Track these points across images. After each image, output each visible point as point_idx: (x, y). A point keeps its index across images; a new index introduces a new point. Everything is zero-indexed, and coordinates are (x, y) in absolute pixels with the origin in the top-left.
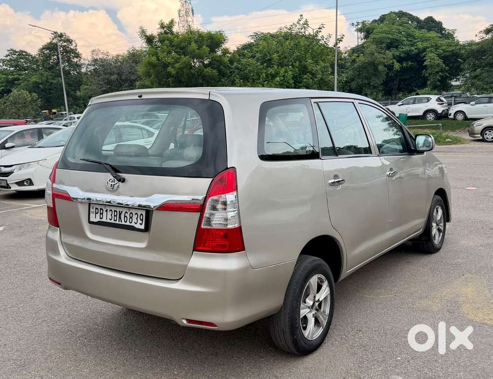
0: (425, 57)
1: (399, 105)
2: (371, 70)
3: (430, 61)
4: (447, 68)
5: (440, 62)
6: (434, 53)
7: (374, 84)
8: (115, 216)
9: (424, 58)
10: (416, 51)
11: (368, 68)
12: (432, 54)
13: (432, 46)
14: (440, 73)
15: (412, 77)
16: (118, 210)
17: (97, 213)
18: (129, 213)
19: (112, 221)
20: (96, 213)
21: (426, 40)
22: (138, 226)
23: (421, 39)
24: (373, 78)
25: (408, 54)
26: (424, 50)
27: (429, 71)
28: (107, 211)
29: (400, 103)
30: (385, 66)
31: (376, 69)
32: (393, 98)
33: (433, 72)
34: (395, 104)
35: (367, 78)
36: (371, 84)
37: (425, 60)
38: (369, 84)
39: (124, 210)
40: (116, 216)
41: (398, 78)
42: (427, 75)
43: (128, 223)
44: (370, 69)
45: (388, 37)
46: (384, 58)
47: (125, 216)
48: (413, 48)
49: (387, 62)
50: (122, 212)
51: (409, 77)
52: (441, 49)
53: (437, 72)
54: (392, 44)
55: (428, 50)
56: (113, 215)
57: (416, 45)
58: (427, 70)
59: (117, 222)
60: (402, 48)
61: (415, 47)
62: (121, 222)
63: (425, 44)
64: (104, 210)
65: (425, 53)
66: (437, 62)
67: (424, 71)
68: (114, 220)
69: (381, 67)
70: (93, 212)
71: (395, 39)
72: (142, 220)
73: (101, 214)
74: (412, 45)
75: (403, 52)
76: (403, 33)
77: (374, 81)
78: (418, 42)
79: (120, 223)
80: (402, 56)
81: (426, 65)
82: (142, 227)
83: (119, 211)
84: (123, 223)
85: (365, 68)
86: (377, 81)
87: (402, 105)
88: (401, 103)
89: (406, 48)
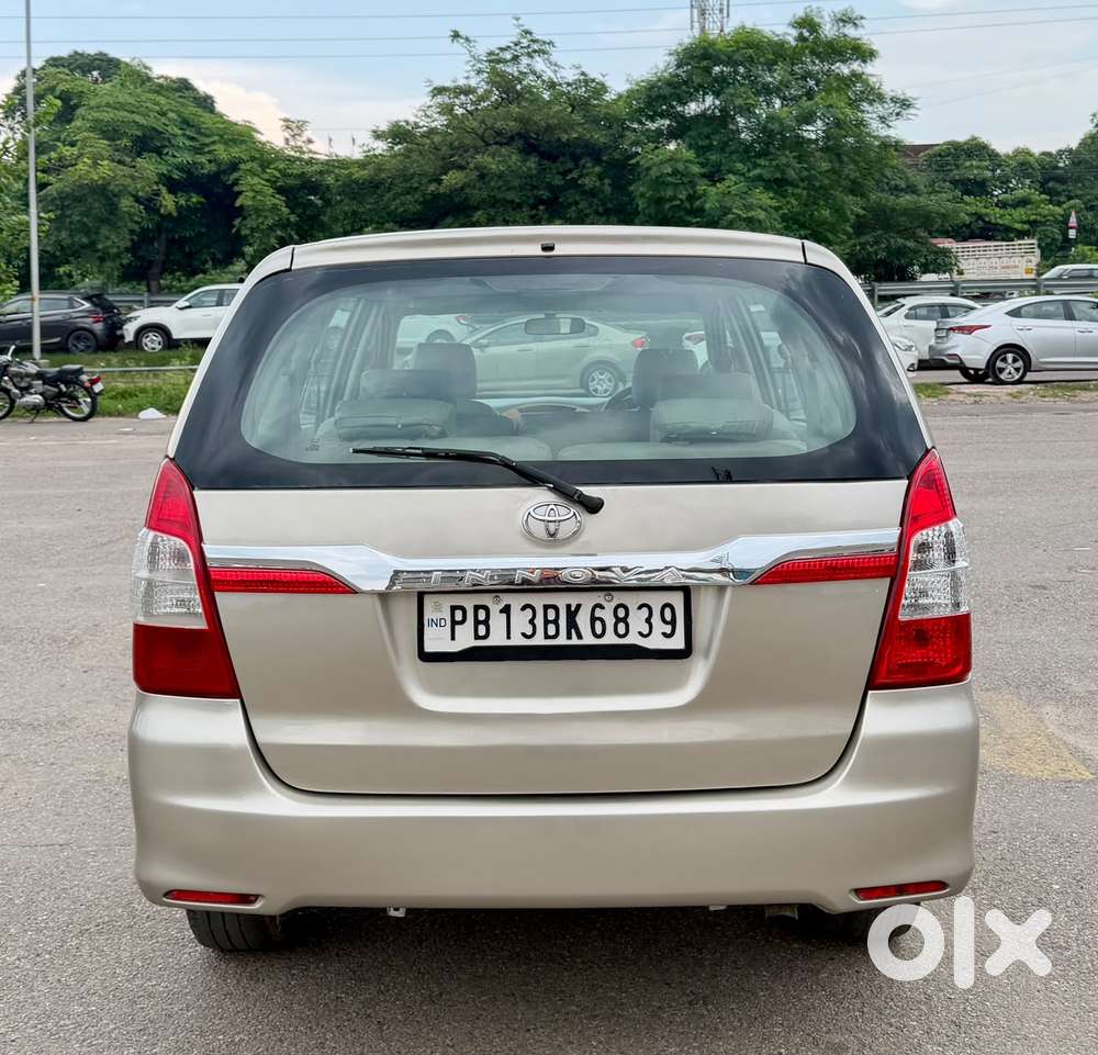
0: (237, 184)
1: (181, 309)
2: (98, 207)
3: (254, 197)
4: (293, 218)
5: (279, 200)
6: (258, 176)
7: (107, 247)
8: (547, 622)
9: (236, 189)
10: (213, 168)
11: (90, 200)
12: (256, 180)
13: (253, 159)
14: (279, 233)
15: (200, 235)
16: (562, 601)
17: (463, 622)
18: (610, 607)
19: (539, 640)
20: (454, 623)
21: (234, 141)
22: (656, 642)
23: (221, 136)
24: (104, 231)
25: (189, 172)
26: (234, 166)
27: (250, 223)
28: (506, 610)
29: (182, 302)
30: (137, 200)
31: (113, 208)
32: (154, 289)
33: (261, 227)
34: (169, 303)
35: (86, 231)
36: (100, 246)
37: (240, 193)
38: (93, 244)
39: (587, 601)
40: (556, 622)
41: (163, 236)
42: (245, 232)
43: (610, 639)
44: (96, 205)
45: (134, 121)
46: (133, 178)
47: (593, 619)
48: (202, 159)
49: (143, 189)
50: (579, 606)
51: (193, 234)
52: (275, 169)
53: (271, 228)
54: (148, 143)
55: (242, 166)
56: (539, 621)
57: (210, 152)
58: (245, 218)
59: (562, 640)
60: (174, 156)
61: (209, 157)
62: (580, 636)
63: (236, 152)
64: (495, 609)
65: (235, 175)
66: (270, 201)
67: (239, 220)
68: (547, 637)
69: (126, 203)
70: (437, 623)
71: (154, 129)
72: (673, 623)
73: (477, 622)
74: (198, 151)
75: (179, 168)
76: (171, 115)
77: (108, 238)
78: (214, 143)
79: (575, 641)
80: (176, 177)
81: (242, 206)
82: (678, 642)
83: (569, 606)
84: (589, 639)
85: (78, 200)
86: (115, 240)
87: (189, 307)
88: (187, 304)
89: (185, 158)
